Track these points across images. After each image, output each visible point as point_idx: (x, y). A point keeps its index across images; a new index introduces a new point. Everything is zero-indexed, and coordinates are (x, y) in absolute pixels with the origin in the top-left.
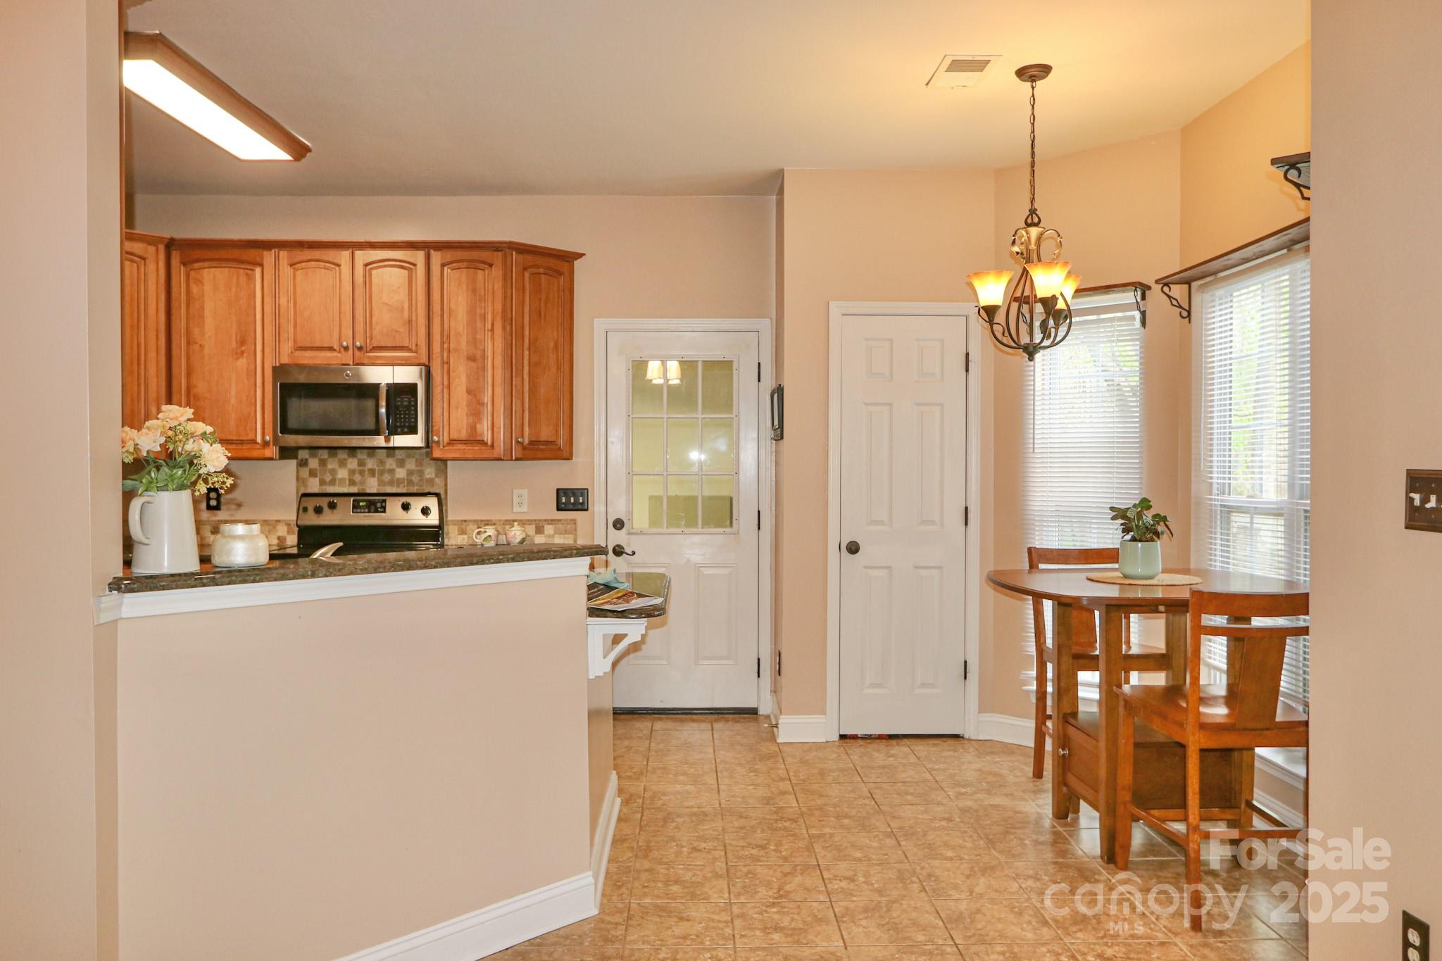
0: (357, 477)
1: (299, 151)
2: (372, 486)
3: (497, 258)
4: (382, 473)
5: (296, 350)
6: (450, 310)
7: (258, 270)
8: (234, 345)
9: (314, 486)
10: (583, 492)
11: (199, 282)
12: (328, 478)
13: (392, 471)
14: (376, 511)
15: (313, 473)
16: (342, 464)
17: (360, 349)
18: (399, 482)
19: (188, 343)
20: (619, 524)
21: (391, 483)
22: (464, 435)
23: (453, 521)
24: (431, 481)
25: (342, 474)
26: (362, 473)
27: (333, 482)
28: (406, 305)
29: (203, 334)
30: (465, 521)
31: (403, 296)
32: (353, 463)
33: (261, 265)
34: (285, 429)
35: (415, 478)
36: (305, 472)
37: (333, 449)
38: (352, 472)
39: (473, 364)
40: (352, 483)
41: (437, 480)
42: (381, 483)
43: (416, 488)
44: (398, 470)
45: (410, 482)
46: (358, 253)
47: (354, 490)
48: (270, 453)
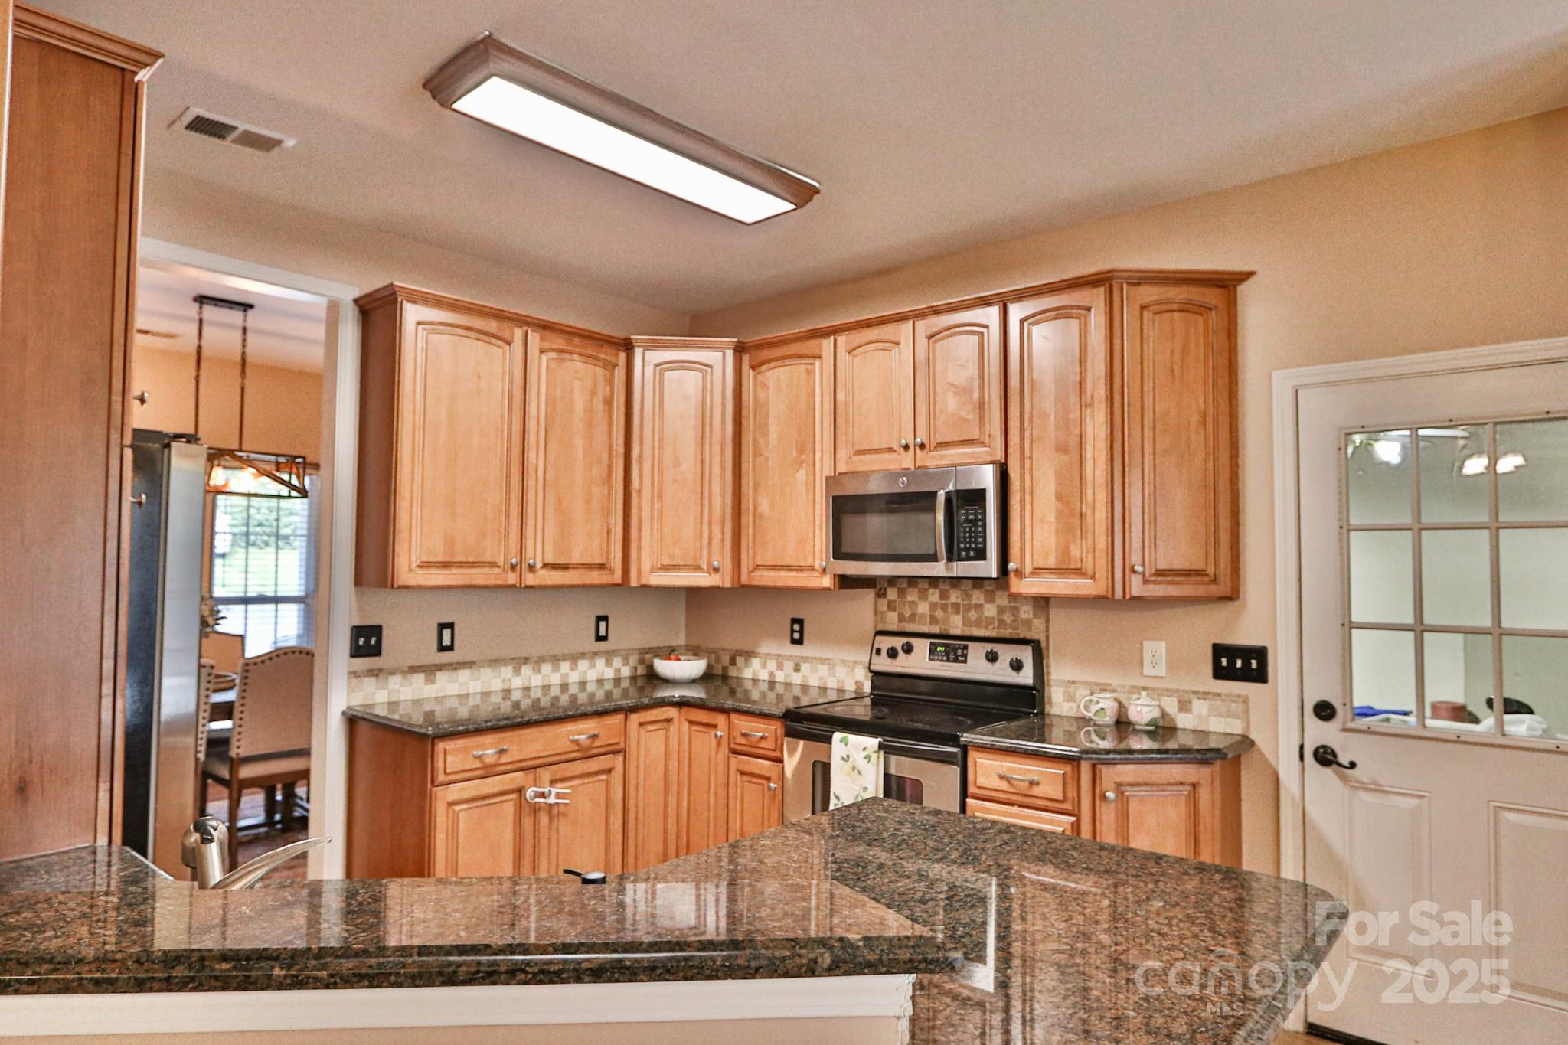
0: (939, 614)
1: (804, 196)
2: (956, 625)
3: (1096, 298)
4: (968, 609)
5: (855, 454)
6: (1032, 381)
7: (818, 363)
8: (795, 454)
9: (892, 622)
10: (1261, 653)
11: (764, 386)
12: (907, 613)
13: (979, 607)
14: (956, 660)
15: (891, 607)
16: (923, 595)
17: (922, 446)
18: (989, 622)
19: (755, 455)
20: (1325, 711)
21: (978, 623)
22: (1052, 562)
23: (1058, 681)
24: (1028, 623)
25: (923, 608)
26: (944, 608)
27: (913, 618)
28: (976, 383)
29: (767, 443)
30: (1074, 682)
31: (972, 370)
32: (934, 596)
33: (820, 357)
34: (839, 554)
35: (1008, 618)
36: (883, 604)
37: (913, 580)
38: (933, 606)
39: (1065, 458)
40: (934, 620)
41: (1036, 622)
42: (967, 622)
43: (1009, 631)
44: (987, 606)
45: (1002, 623)
46: (921, 324)
47: (936, 630)
48: (827, 582)
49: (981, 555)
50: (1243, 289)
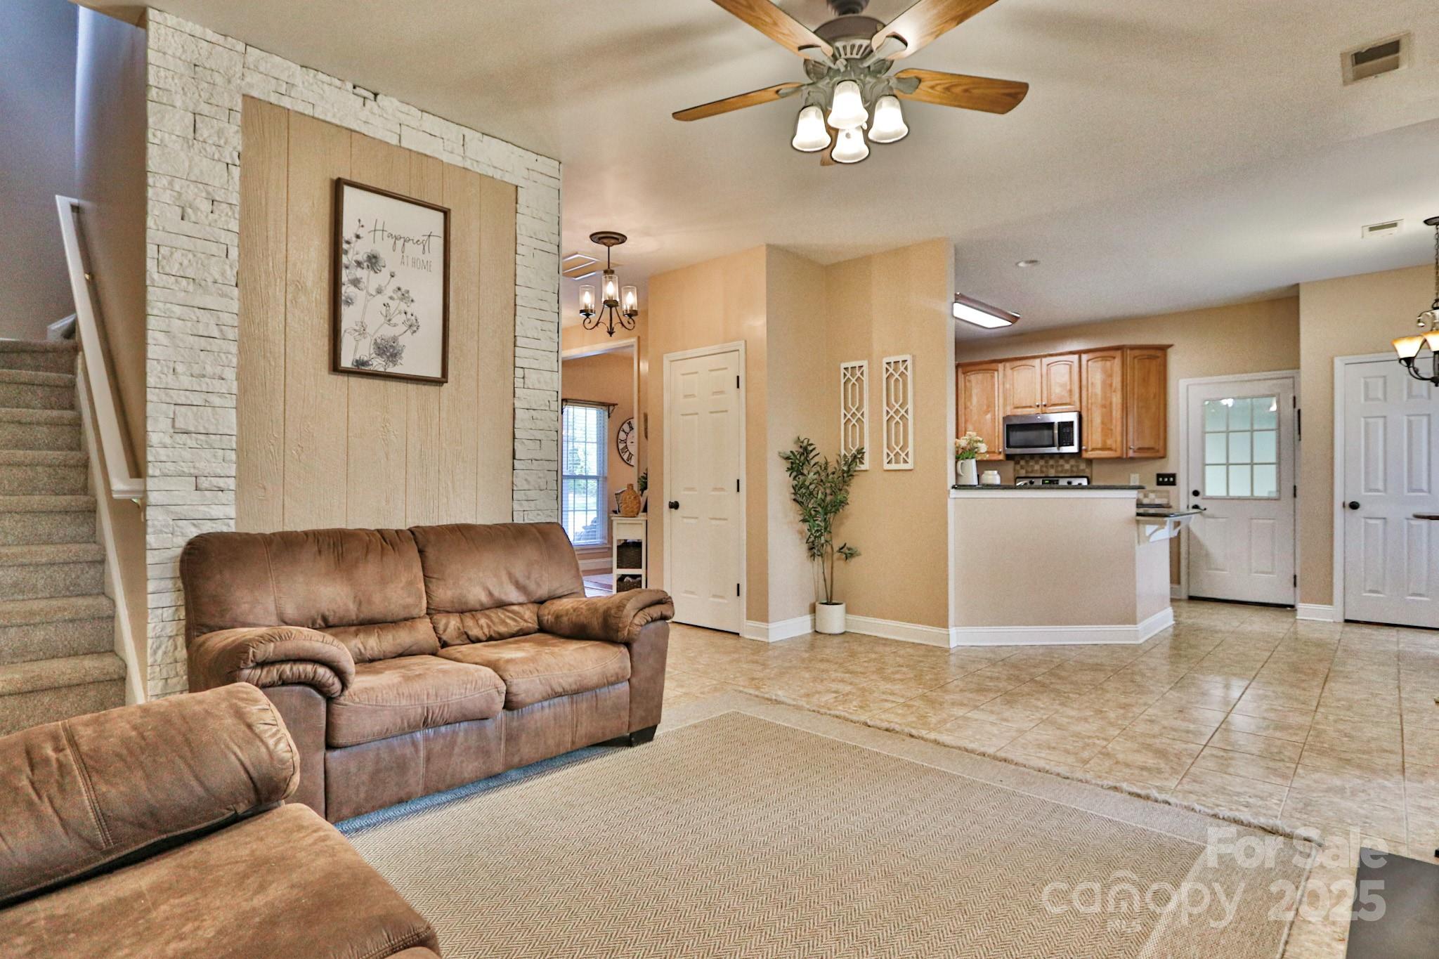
0: (1044, 469)
1: (1014, 319)
2: (1052, 473)
3: (1118, 354)
4: (1057, 466)
5: (1014, 408)
6: (1092, 384)
7: (996, 373)
8: (985, 407)
9: (1023, 473)
10: (1174, 476)
11: (969, 381)
12: (1030, 469)
13: (1062, 466)
15: (1022, 467)
16: (1037, 463)
17: (1045, 406)
18: (1066, 471)
19: (965, 408)
20: (1196, 493)
21: (1062, 472)
22: (1100, 446)
24: (1083, 470)
25: (1037, 467)
26: (1046, 467)
27: (1032, 472)
28: (1068, 383)
29: (971, 404)
31: (1067, 377)
32: (1042, 462)
33: (997, 370)
34: (1008, 446)
35: (1075, 469)
36: (1018, 467)
37: (1032, 456)
38: (1042, 466)
39: (1104, 410)
40: (1042, 472)
41: (1087, 470)
42: (1056, 472)
43: (1075, 474)
44: (1066, 465)
45: (1072, 471)
46: (1044, 360)
47: (1043, 475)
48: (1001, 457)
49: (1072, 444)
50: (1169, 350)
